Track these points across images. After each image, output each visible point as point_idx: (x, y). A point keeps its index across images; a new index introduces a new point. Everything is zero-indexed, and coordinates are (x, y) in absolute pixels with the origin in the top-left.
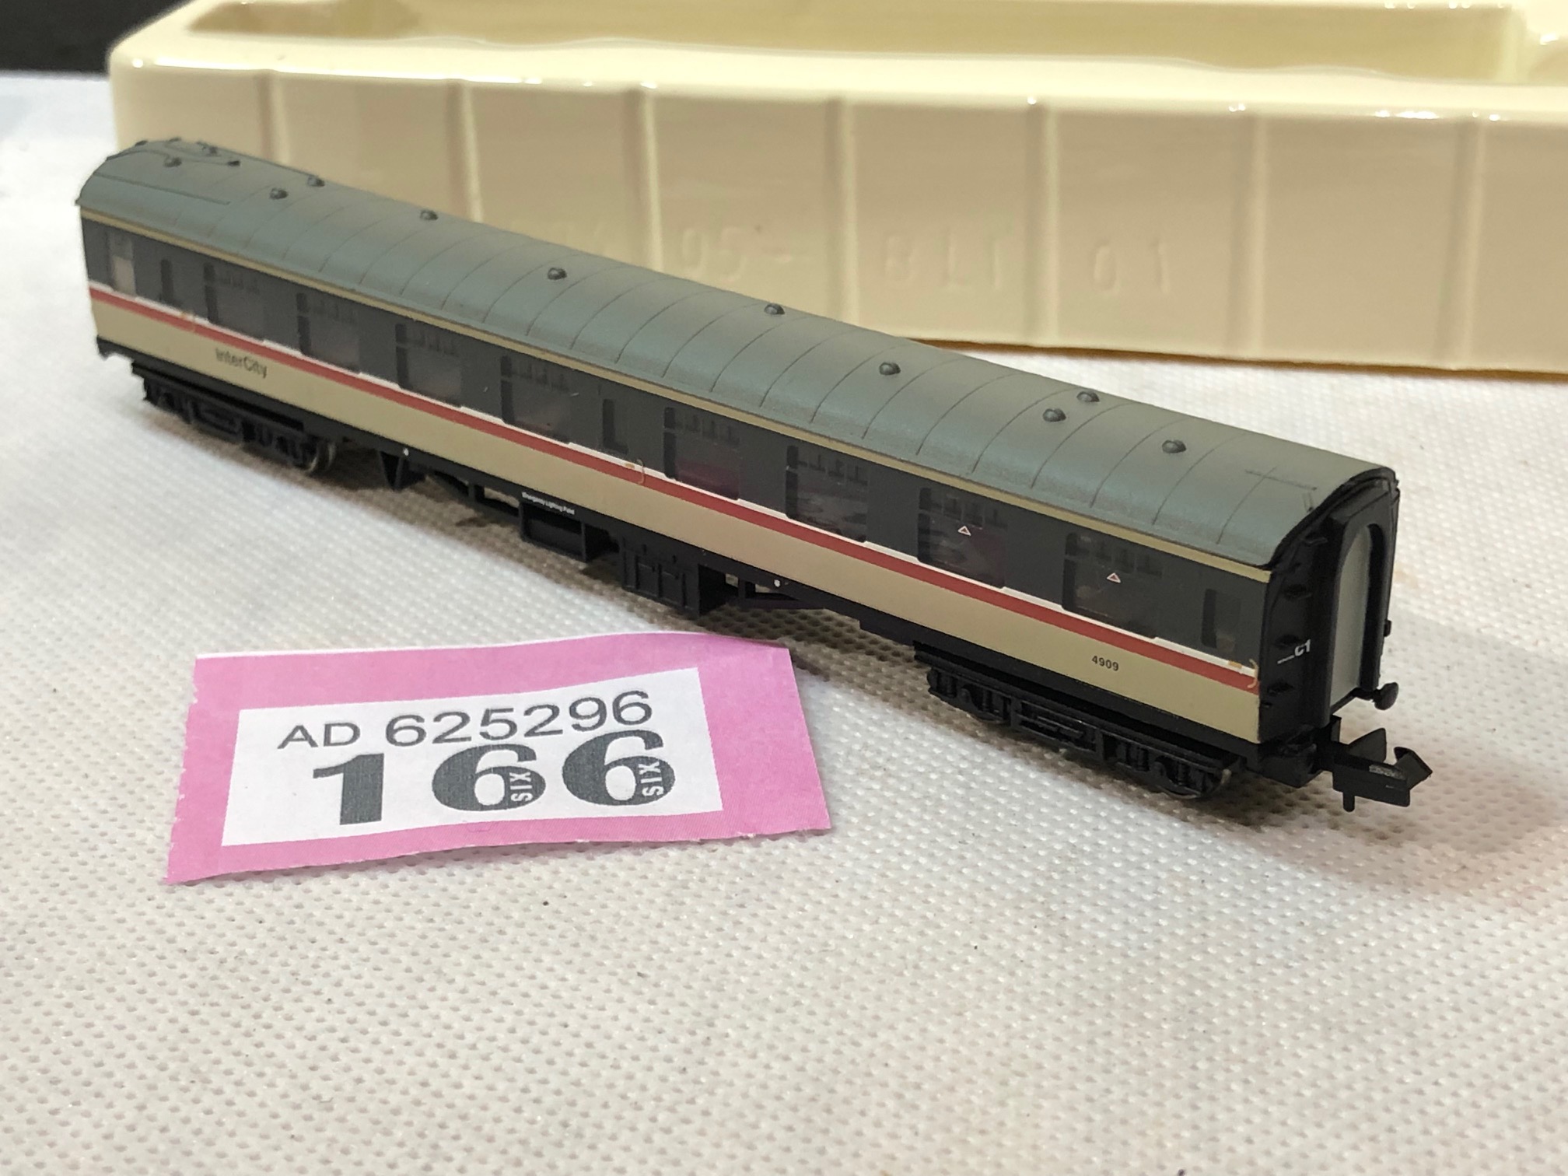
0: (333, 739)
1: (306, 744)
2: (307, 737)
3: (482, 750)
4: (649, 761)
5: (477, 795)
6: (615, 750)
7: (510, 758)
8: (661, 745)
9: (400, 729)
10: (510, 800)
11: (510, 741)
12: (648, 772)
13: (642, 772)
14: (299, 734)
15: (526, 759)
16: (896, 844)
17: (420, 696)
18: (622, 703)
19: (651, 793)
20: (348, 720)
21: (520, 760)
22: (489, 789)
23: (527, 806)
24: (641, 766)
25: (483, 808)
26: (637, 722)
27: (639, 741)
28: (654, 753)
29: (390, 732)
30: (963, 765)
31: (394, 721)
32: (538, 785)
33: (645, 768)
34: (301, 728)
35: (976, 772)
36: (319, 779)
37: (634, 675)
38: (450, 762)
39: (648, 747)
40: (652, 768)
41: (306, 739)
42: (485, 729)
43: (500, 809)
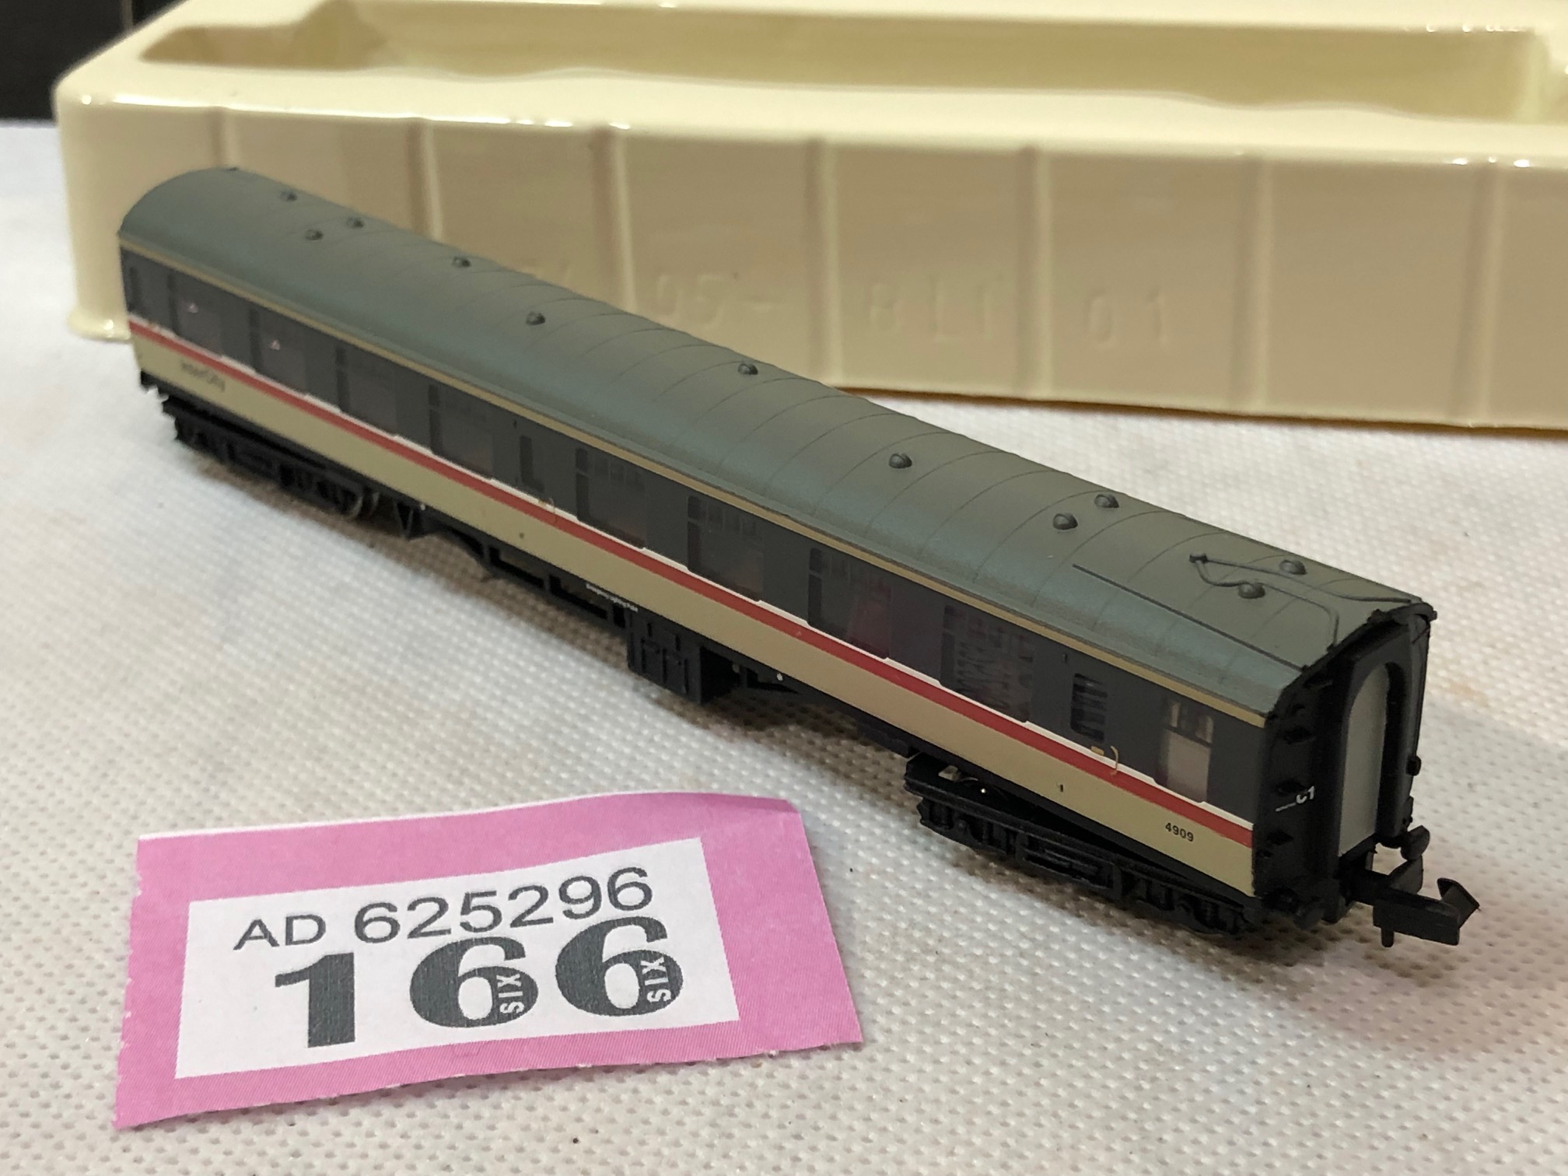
0: (295, 938)
1: (265, 942)
2: (267, 935)
3: (462, 947)
4: (652, 956)
5: (462, 1007)
6: (615, 943)
7: (494, 956)
8: (664, 936)
9: (370, 921)
10: (499, 1013)
11: (495, 932)
12: (652, 970)
13: (645, 971)
14: (257, 931)
15: (513, 957)
16: (963, 1050)
17: (391, 879)
18: (619, 882)
19: (657, 999)
20: (315, 913)
21: (507, 958)
22: (474, 998)
23: (518, 1019)
24: (643, 963)
25: (470, 1023)
26: (636, 907)
27: (639, 931)
28: (657, 946)
29: (360, 925)
30: (1025, 945)
31: (363, 911)
32: (529, 991)
33: (649, 966)
34: (258, 923)
35: (1039, 953)
36: (282, 987)
37: (631, 847)
38: (428, 962)
39: (651, 938)
40: (656, 965)
41: (265, 937)
42: (466, 918)
43: (489, 1024)
